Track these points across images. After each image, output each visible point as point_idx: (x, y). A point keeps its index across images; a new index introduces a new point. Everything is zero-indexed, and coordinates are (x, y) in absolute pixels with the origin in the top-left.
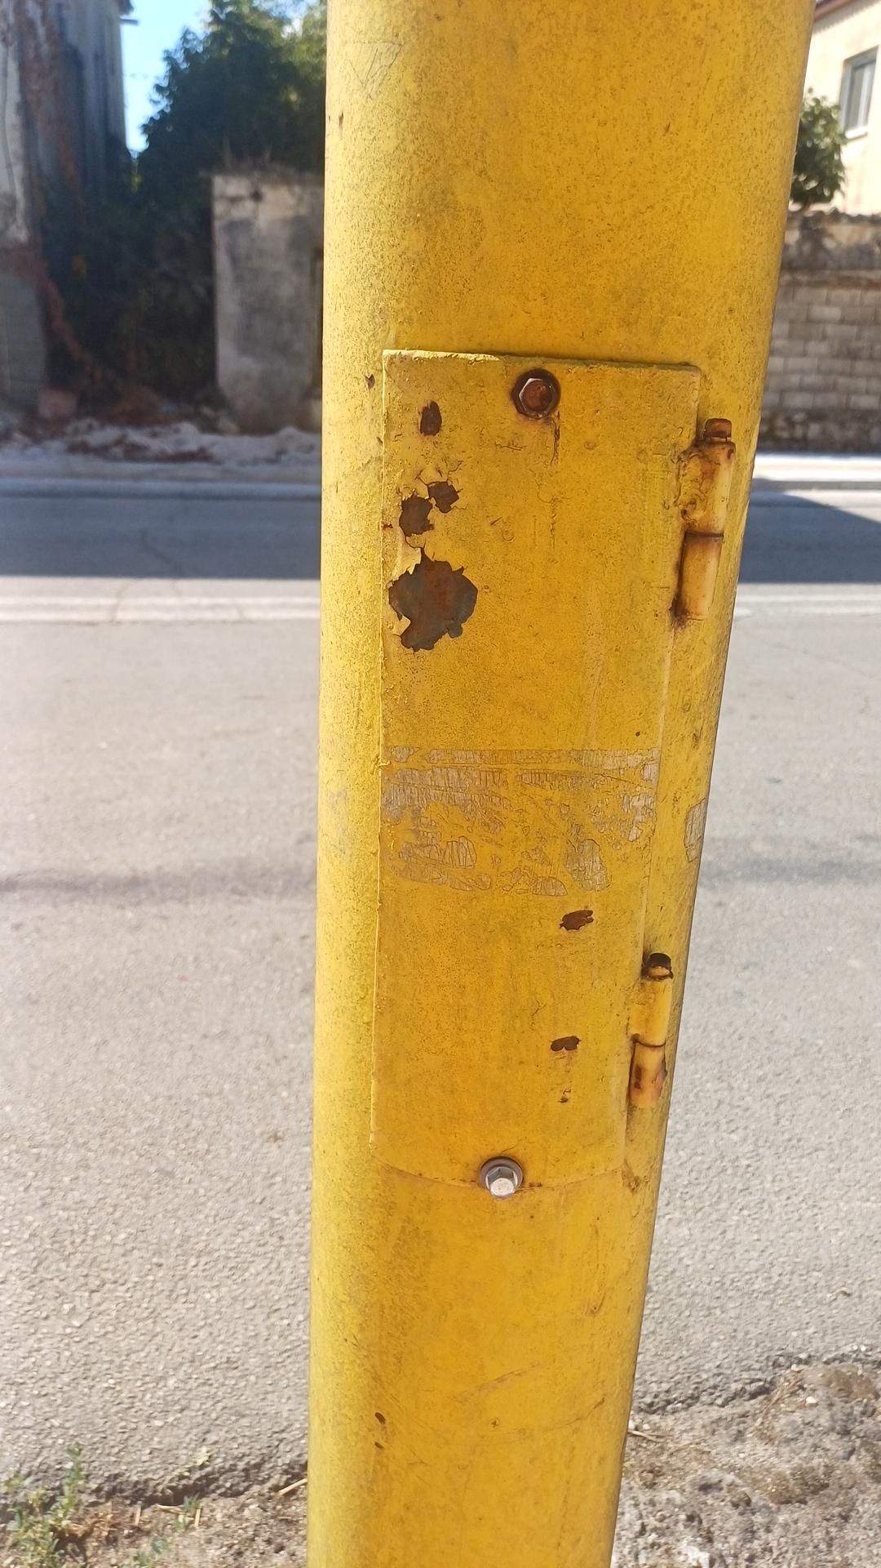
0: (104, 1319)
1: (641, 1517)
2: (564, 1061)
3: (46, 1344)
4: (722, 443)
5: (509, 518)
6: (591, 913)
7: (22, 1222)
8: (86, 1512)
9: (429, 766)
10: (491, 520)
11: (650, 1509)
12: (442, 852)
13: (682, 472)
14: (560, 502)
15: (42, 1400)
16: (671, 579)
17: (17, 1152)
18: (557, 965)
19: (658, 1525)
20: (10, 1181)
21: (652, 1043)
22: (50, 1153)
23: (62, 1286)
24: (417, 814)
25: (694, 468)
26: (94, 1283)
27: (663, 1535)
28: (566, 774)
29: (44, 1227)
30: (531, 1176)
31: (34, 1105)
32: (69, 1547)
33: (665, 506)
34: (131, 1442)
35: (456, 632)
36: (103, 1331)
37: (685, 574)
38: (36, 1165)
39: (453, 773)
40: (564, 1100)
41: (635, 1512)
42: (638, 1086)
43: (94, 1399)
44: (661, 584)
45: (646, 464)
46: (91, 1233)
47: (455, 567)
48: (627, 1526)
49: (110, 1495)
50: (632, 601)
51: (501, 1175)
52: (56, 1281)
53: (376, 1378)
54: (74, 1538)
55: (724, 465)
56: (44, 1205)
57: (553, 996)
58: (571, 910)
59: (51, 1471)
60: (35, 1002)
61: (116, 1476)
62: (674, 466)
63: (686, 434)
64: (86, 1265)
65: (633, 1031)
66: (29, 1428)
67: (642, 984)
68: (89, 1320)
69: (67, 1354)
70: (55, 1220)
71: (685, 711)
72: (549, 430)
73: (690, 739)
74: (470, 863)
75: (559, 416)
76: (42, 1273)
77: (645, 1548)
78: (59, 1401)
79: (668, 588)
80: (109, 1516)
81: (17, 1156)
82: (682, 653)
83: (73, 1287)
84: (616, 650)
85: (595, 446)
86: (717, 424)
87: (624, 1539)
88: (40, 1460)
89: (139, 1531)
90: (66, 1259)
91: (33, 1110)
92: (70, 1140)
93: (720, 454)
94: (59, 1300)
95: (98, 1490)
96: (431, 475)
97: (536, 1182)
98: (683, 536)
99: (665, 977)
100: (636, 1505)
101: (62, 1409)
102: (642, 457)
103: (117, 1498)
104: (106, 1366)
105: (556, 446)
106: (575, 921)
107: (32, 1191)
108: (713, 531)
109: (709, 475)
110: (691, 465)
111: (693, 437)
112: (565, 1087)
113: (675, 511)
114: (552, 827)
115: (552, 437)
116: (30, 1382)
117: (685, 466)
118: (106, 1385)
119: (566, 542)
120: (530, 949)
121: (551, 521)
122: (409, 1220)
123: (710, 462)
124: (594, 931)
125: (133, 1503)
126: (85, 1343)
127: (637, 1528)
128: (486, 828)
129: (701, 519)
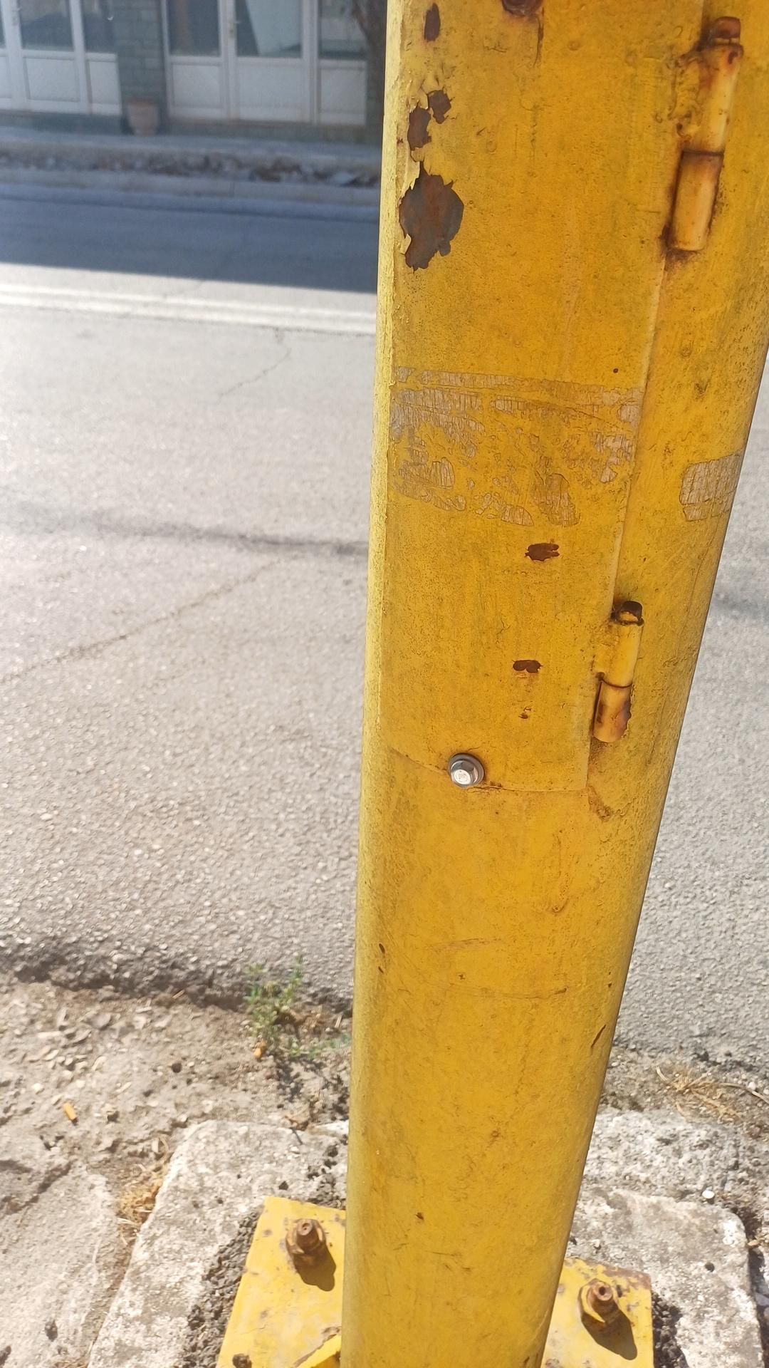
0: (346, 880)
1: (737, 1156)
2: (525, 681)
3: (301, 886)
4: (723, 44)
5: (493, 127)
6: (556, 547)
7: (303, 798)
8: (303, 1007)
9: (421, 386)
10: (477, 130)
11: (748, 1153)
12: (428, 471)
13: (678, 80)
14: (542, 109)
15: (290, 923)
16: (662, 203)
17: (311, 747)
18: (521, 592)
19: (751, 1167)
20: (301, 767)
21: (614, 683)
22: (334, 754)
23: (321, 849)
24: (412, 431)
25: (693, 74)
26: (344, 853)
27: (754, 1176)
28: (537, 404)
29: (317, 805)
30: (493, 775)
31: (330, 717)
32: (288, 1027)
33: (657, 118)
34: (344, 970)
35: (445, 249)
36: (342, 889)
37: (678, 198)
38: (323, 761)
39: (439, 395)
40: (524, 717)
41: (733, 1151)
42: (599, 720)
43: (326, 933)
44: (650, 208)
45: (635, 68)
46: (350, 818)
47: (447, 181)
48: (722, 1159)
49: (322, 1001)
50: (615, 224)
51: (462, 767)
52: (318, 845)
53: (380, 917)
54: (292, 1020)
55: (723, 71)
56: (321, 789)
57: (516, 620)
58: (538, 540)
59: (285, 973)
60: (347, 642)
61: (329, 990)
62: (670, 72)
63: (686, 35)
64: (342, 838)
65: (599, 669)
66: (277, 939)
67: (610, 627)
68: (335, 877)
69: (313, 897)
70: (327, 802)
71: (683, 356)
72: (533, 29)
73: (691, 388)
74: (449, 484)
75: (543, 12)
76: (309, 836)
77: (734, 1180)
78: (301, 927)
79: (658, 213)
80: (318, 1015)
81: (310, 750)
82: (681, 291)
83: (328, 852)
84: (595, 277)
85: (579, 46)
86: (721, 22)
87: (716, 1167)
88: (279, 962)
89: (336, 1032)
90: (329, 831)
91: (329, 720)
92: (350, 749)
93: (720, 57)
94: (317, 859)
95: (314, 995)
96: (431, 85)
97: (497, 782)
98: (679, 154)
99: (631, 622)
100: (736, 1146)
101: (302, 933)
102: (630, 60)
103: (327, 1005)
104: (339, 913)
105: (539, 46)
106: (540, 552)
107: (315, 778)
108: (706, 149)
109: (707, 82)
110: (689, 72)
111: (696, 38)
112: (527, 704)
113: (671, 125)
114: (521, 456)
115: (535, 36)
116: (285, 909)
117: (683, 72)
118: (335, 926)
119: (546, 155)
120: (497, 572)
121: (532, 130)
122: (402, 793)
123: (708, 67)
124: (559, 565)
125: (337, 1012)
126: (327, 893)
127: (731, 1162)
128: (463, 451)
129: (696, 134)
